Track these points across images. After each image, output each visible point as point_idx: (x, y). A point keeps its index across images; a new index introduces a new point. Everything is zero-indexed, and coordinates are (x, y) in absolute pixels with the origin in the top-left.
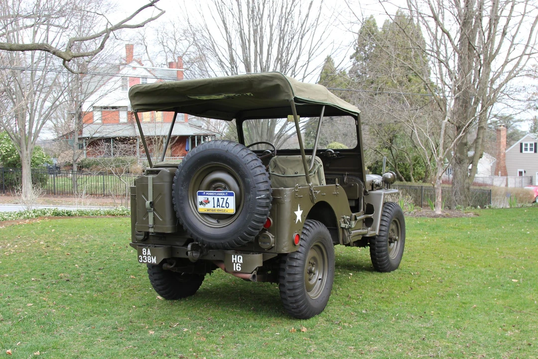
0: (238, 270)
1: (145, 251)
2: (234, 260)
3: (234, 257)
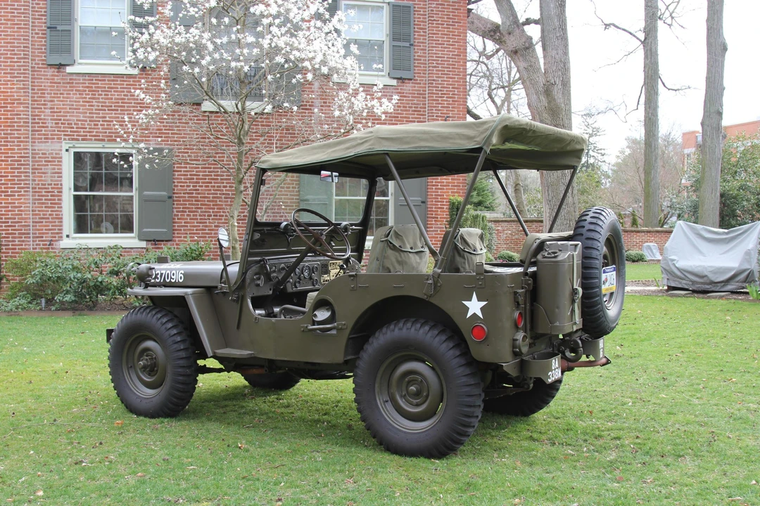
1: (554, 364)
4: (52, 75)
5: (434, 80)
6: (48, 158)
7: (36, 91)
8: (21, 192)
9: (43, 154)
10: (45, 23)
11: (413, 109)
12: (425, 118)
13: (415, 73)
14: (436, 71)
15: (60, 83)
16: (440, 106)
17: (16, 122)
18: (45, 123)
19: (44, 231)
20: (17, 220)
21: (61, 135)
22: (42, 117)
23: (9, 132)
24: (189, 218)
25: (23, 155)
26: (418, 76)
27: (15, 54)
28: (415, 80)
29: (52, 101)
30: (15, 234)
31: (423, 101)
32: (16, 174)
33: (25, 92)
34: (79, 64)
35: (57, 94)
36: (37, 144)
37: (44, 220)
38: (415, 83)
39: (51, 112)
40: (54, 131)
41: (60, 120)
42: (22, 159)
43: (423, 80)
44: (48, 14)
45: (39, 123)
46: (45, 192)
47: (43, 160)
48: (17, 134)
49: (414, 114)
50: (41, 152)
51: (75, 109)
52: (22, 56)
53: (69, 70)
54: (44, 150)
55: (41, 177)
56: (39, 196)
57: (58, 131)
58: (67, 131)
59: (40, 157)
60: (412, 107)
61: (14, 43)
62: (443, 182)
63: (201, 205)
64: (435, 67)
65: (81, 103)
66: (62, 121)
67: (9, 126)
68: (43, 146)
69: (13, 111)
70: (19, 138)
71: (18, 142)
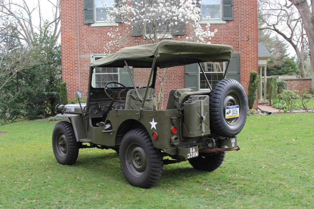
4: (86, 28)
5: (242, 20)
6: (85, 60)
7: (80, 35)
8: (75, 74)
9: (83, 59)
10: (83, 8)
11: (234, 33)
12: (239, 37)
13: (234, 18)
14: (243, 16)
15: (89, 31)
16: (245, 31)
17: (73, 47)
18: (84, 47)
19: (85, 89)
20: (74, 85)
21: (90, 51)
22: (83, 44)
23: (71, 51)
24: (140, 82)
25: (76, 60)
26: (235, 19)
27: (72, 21)
28: (234, 21)
29: (86, 38)
30: (74, 90)
31: (237, 30)
32: (74, 67)
33: (76, 35)
34: (96, 23)
35: (88, 35)
36: (81, 55)
37: (84, 85)
38: (234, 22)
39: (86, 42)
40: (88, 50)
41: (90, 45)
42: (76, 61)
43: (237, 21)
44: (84, 4)
45: (82, 47)
46: (85, 74)
47: (84, 61)
48: (74, 51)
49: (234, 36)
50: (83, 58)
51: (95, 41)
52: (75, 21)
53: (92, 25)
54: (84, 57)
55: (83, 68)
56: (82, 75)
57: (89, 50)
58: (92, 50)
59: (82, 60)
60: (233, 33)
61: (72, 16)
62: (247, 65)
63: (145, 77)
64: (243, 14)
65: (97, 38)
66: (90, 46)
67: (71, 49)
68: (83, 56)
69: (72, 43)
70: (74, 53)
71: (74, 54)
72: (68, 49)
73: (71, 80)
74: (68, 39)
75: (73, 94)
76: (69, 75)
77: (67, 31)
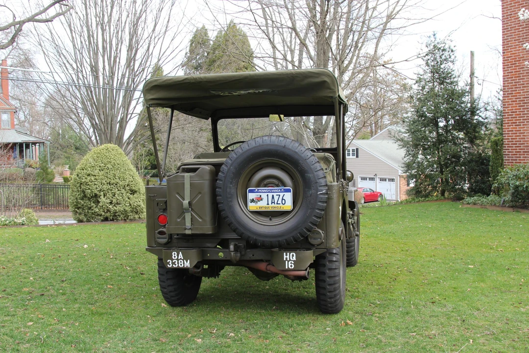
0: (290, 268)
1: (176, 255)
2: (286, 258)
3: (286, 255)
8: (524, 122)
17: (521, 74)
20: (522, 142)
25: (526, 96)
27: (521, 26)
30: (521, 152)
32: (522, 110)
42: (525, 99)
52: (525, 26)
67: (518, 77)
69: (520, 66)
70: (524, 84)
71: (523, 87)
72: (512, 78)
73: (516, 133)
74: (513, 59)
75: (519, 160)
76: (514, 124)
77: (512, 46)
